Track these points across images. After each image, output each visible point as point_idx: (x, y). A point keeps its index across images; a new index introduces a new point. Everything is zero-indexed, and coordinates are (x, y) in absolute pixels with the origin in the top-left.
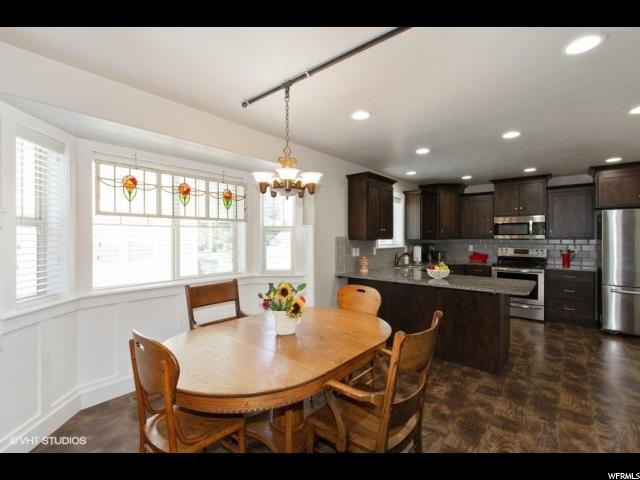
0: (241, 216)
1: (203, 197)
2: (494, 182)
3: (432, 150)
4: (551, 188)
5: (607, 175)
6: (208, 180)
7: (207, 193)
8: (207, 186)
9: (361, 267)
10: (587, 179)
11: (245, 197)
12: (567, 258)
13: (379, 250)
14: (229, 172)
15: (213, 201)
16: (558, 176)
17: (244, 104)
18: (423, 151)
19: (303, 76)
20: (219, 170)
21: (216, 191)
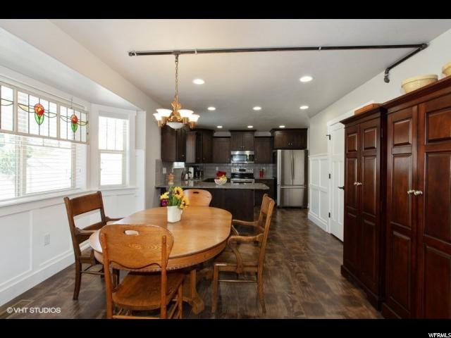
0: (84, 140)
1: (55, 119)
2: (231, 131)
3: (217, 109)
4: (256, 137)
5: (278, 133)
6: (59, 104)
7: (58, 115)
8: (58, 110)
9: (169, 180)
10: (269, 134)
11: (87, 123)
12: (262, 173)
13: (175, 169)
14: (76, 100)
15: (63, 124)
16: (259, 131)
17: (132, 54)
18: (212, 109)
19: (192, 52)
20: (68, 97)
21: (66, 116)
